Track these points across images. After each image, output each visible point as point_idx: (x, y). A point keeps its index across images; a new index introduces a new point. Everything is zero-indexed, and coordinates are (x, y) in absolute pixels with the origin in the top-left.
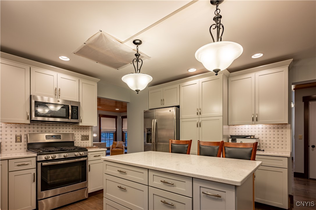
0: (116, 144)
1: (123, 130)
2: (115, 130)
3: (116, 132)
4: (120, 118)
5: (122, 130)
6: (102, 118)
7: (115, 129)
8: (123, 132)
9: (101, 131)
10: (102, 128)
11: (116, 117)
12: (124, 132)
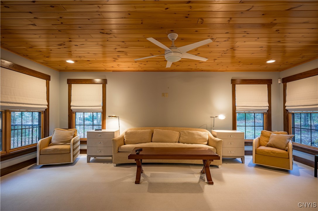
0: (269, 137)
1: (287, 108)
2: (268, 108)
3: (269, 111)
4: (279, 82)
5: (285, 107)
6: (237, 86)
7: (268, 105)
8: (286, 112)
9: (236, 109)
10: (237, 104)
11: (269, 82)
12: (290, 111)
